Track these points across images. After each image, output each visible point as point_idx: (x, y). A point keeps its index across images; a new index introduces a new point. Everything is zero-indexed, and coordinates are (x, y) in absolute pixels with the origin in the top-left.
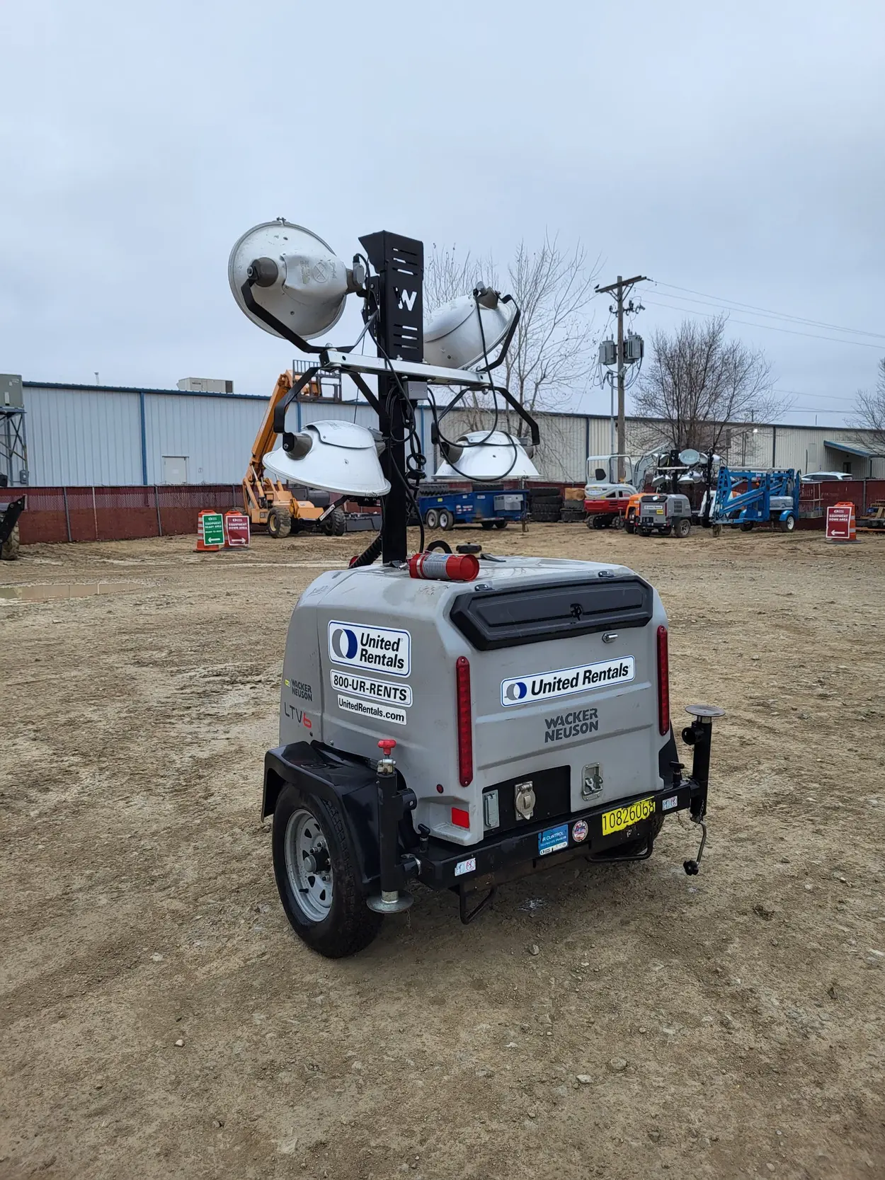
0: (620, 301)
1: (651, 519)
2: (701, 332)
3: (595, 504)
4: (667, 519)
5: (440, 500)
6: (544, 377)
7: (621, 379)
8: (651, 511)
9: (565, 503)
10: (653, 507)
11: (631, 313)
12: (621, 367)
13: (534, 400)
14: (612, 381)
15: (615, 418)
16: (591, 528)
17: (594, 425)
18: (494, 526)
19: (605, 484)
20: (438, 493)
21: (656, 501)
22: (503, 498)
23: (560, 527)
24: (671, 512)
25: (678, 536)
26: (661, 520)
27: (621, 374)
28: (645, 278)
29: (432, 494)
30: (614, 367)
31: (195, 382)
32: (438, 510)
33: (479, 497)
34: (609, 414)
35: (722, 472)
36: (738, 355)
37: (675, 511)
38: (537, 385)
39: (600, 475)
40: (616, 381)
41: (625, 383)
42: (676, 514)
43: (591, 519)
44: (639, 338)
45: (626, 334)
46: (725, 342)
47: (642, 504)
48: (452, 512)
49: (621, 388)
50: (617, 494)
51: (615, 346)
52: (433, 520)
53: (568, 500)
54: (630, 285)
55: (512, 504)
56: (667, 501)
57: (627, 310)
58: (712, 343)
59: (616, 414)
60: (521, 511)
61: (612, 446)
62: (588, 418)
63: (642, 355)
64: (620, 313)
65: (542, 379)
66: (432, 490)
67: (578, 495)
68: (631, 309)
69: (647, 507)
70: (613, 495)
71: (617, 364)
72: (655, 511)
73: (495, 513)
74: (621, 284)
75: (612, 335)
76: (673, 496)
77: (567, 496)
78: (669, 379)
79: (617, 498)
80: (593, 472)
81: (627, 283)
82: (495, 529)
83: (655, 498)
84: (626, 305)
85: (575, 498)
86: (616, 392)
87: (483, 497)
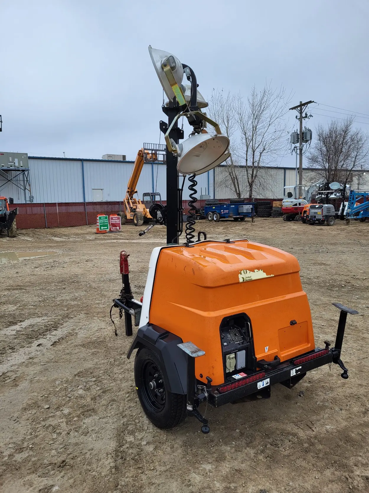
0: (301, 113)
1: (315, 217)
2: (340, 126)
3: (287, 209)
4: (323, 217)
5: (214, 208)
6: (264, 150)
7: (301, 150)
8: (315, 213)
9: (273, 208)
10: (316, 211)
11: (306, 119)
12: (301, 144)
13: (259, 161)
14: (297, 151)
15: (298, 169)
16: (285, 221)
17: (288, 172)
18: (239, 220)
19: (292, 199)
20: (214, 204)
21: (317, 208)
22: (243, 207)
23: (270, 220)
24: (325, 213)
25: (328, 225)
26: (320, 217)
27: (301, 147)
28: (313, 102)
29: (211, 205)
30: (298, 145)
31: (109, 156)
32: (213, 212)
33: (231, 206)
34: (295, 167)
35: (351, 193)
36: (359, 136)
37: (327, 213)
38: (261, 153)
39: (290, 195)
40: (298, 151)
41: (303, 152)
42: (327, 214)
43: (285, 216)
44: (310, 131)
45: (303, 129)
46: (353, 129)
47: (310, 209)
48: (219, 213)
49: (301, 154)
50: (298, 204)
51: (298, 134)
52: (210, 217)
53: (275, 207)
54: (306, 105)
55: (247, 209)
56: (323, 208)
57: (304, 117)
58: (346, 131)
59: (298, 167)
60: (251, 212)
61: (296, 181)
62: (285, 169)
63: (311, 139)
64: (301, 119)
65: (263, 151)
66: (211, 203)
67: (279, 205)
68: (306, 117)
69: (313, 211)
70: (296, 205)
71: (299, 143)
72: (317, 213)
73: (239, 214)
74: (302, 105)
75: (297, 130)
76: (326, 205)
77: (274, 205)
78: (324, 149)
79: (298, 206)
80: (286, 194)
81: (304, 104)
82: (239, 221)
83: (317, 206)
84: (304, 115)
85: (278, 206)
86: (298, 156)
87: (234, 206)
